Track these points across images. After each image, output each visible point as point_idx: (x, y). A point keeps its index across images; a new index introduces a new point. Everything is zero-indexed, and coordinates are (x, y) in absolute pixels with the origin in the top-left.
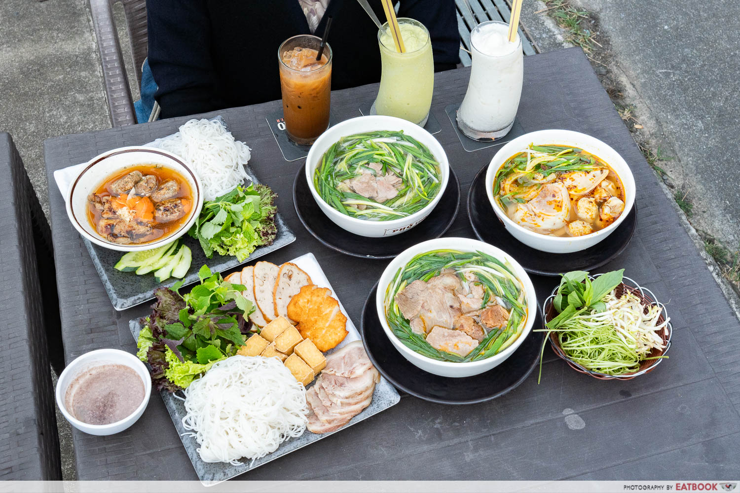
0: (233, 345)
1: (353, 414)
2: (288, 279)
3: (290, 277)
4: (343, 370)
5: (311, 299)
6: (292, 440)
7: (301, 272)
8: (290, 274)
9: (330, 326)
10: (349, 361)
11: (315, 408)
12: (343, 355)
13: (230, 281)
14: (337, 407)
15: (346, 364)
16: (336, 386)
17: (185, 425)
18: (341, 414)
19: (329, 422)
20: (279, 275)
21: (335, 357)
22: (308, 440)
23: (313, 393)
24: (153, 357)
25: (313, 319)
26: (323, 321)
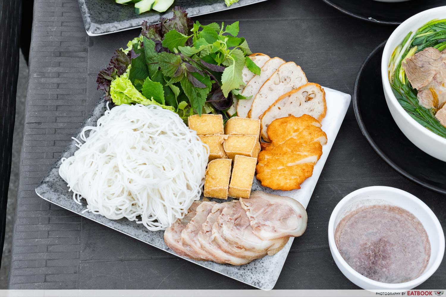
0: (189, 106)
1: (210, 257)
2: (304, 99)
3: (309, 99)
4: (257, 214)
5: (302, 131)
6: (141, 227)
7: (322, 104)
8: (311, 96)
9: (290, 168)
10: (269, 213)
11: (193, 221)
12: (272, 203)
13: (255, 58)
14: (208, 238)
15: (265, 213)
16: (233, 221)
17: (83, 133)
18: (202, 247)
19: (185, 244)
20: (300, 88)
21: (264, 197)
22: (153, 240)
23: (209, 208)
24: (119, 58)
25: (284, 149)
26: (290, 159)
